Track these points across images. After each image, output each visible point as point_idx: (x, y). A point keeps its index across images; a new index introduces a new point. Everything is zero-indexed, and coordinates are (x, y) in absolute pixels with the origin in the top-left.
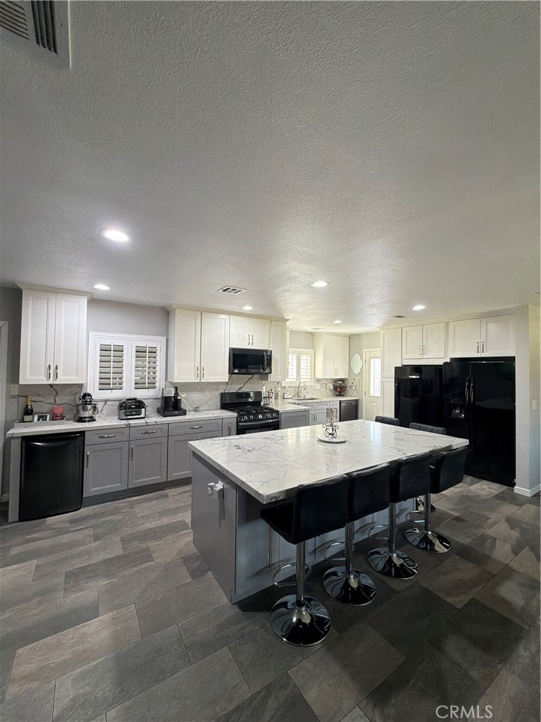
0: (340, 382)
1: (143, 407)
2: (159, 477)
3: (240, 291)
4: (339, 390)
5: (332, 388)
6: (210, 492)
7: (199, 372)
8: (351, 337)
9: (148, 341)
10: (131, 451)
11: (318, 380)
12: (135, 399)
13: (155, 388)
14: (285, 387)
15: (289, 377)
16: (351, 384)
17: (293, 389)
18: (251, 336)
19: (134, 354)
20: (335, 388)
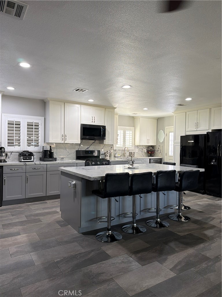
0: (151, 148)
1: (33, 156)
2: (42, 193)
3: (85, 91)
4: (150, 153)
5: (146, 152)
6: (69, 185)
7: (63, 138)
8: (159, 120)
9: (34, 119)
10: (27, 179)
11: (138, 146)
12: (28, 151)
13: (38, 146)
14: (116, 150)
15: (118, 144)
16: (158, 149)
17: (121, 151)
18: (93, 118)
19: (26, 126)
20: (148, 152)
